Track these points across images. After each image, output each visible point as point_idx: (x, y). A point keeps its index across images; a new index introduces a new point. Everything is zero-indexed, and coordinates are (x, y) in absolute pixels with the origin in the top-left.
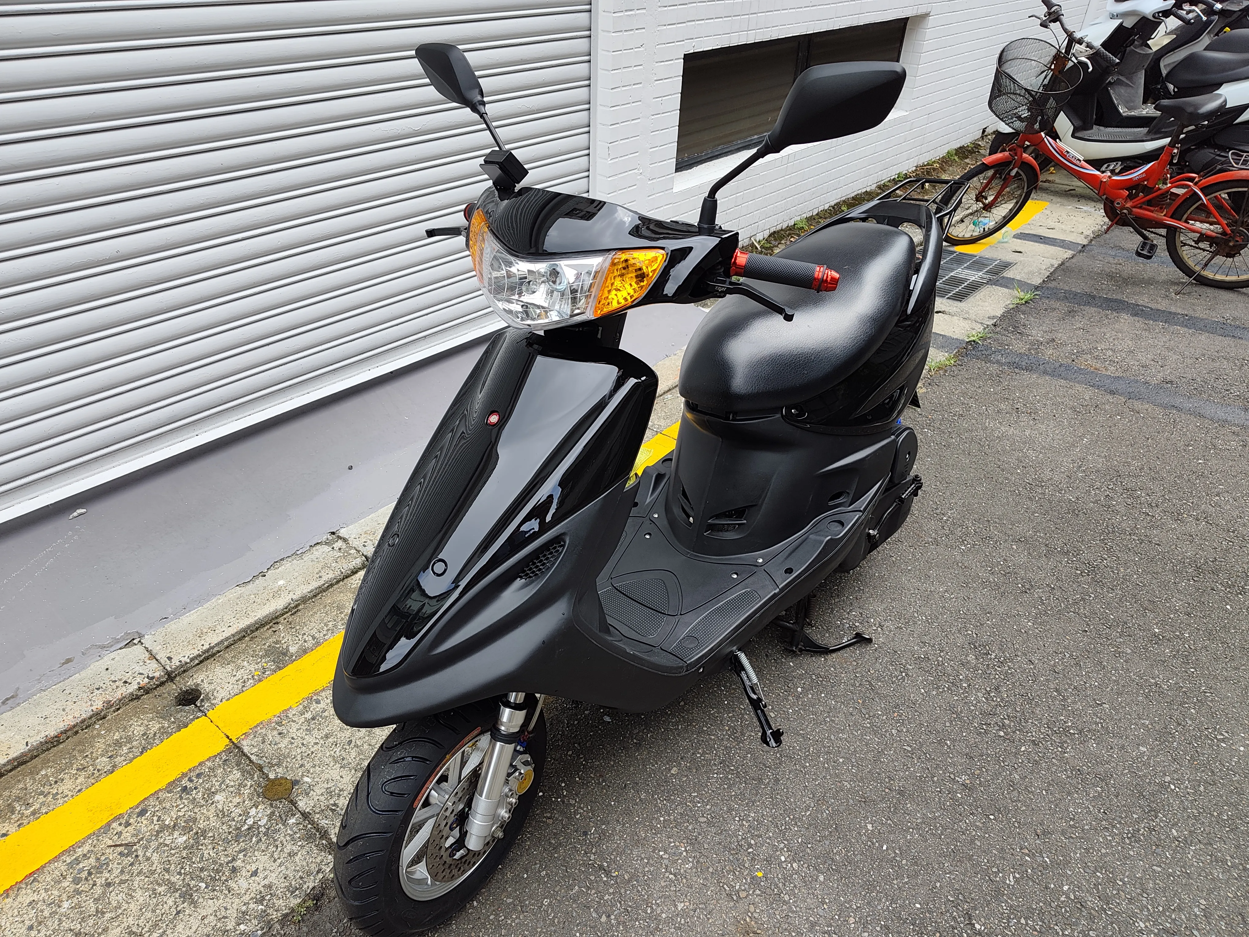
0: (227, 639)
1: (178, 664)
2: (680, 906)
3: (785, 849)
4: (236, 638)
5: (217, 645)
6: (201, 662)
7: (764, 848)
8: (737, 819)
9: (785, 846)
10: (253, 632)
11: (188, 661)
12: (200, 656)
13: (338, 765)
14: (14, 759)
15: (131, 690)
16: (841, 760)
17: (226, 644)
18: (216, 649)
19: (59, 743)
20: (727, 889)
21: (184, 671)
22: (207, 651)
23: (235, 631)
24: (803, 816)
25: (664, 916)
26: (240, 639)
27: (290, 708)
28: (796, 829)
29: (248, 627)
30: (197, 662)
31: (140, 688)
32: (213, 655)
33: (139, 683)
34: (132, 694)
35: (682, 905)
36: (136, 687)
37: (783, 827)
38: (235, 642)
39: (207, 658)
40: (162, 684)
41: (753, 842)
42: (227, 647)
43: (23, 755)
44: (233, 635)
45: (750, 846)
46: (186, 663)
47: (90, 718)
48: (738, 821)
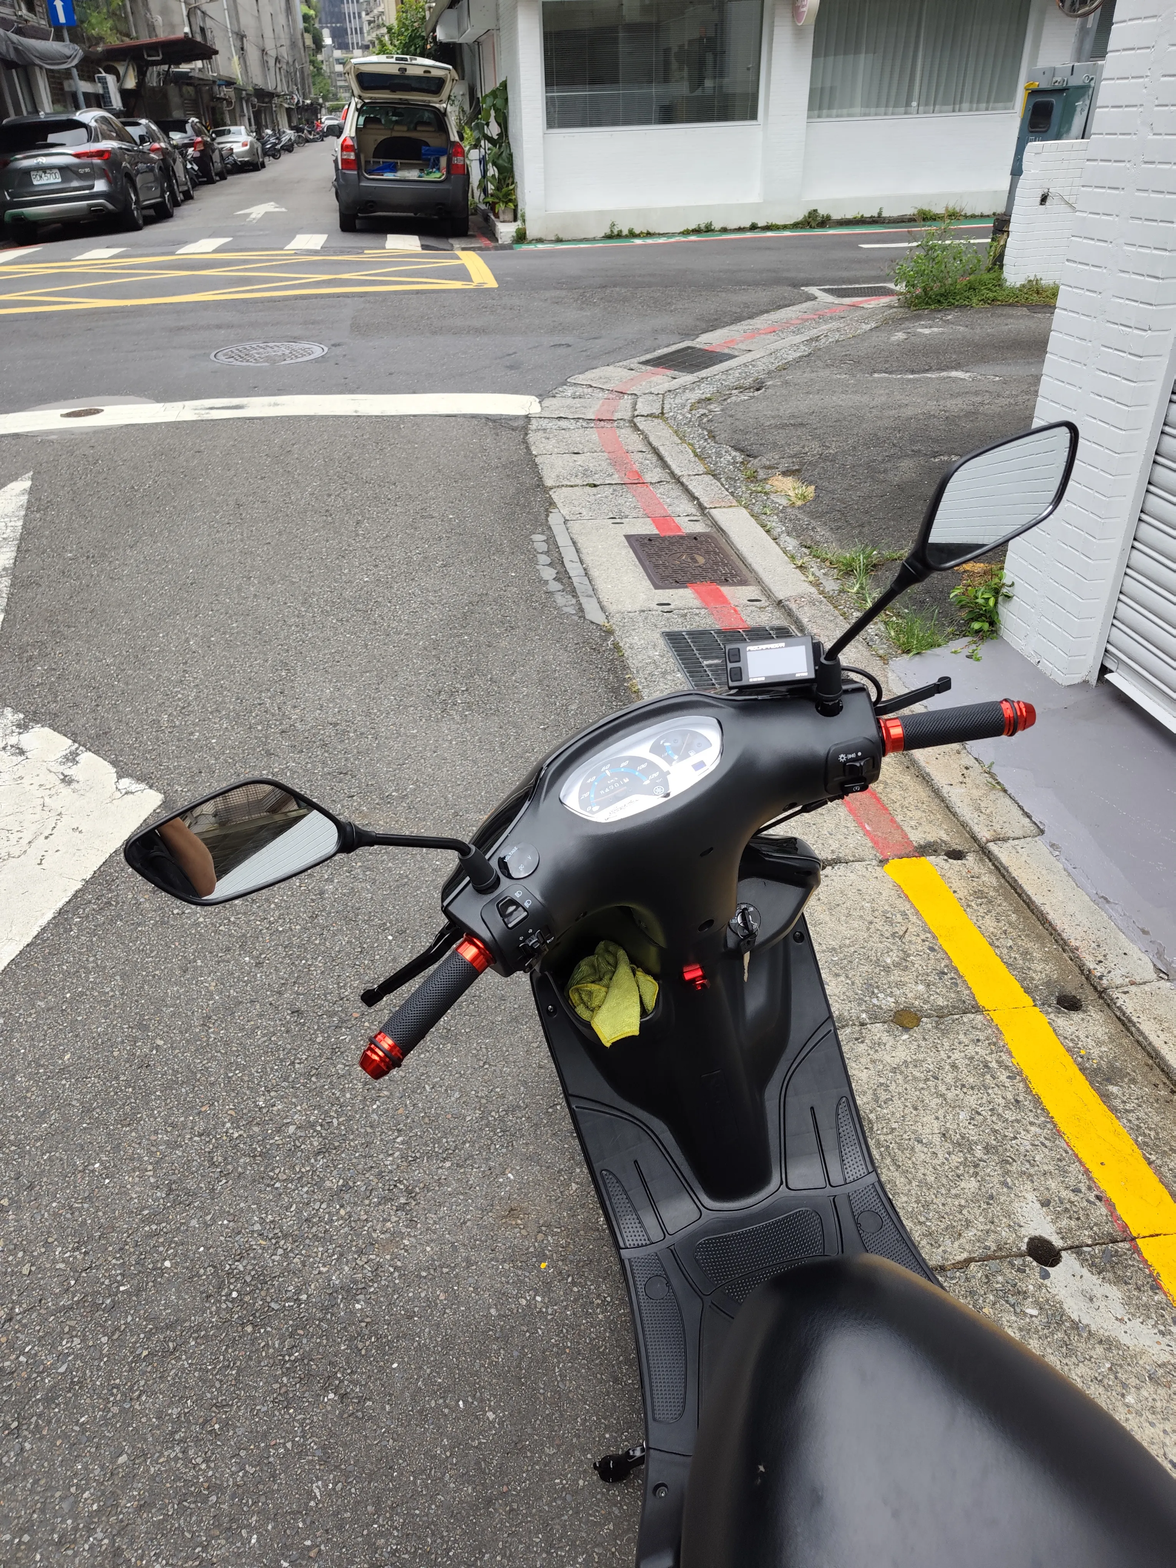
0: (1146, 1038)
1: (1115, 996)
2: (574, 1186)
3: (544, 1310)
4: (1148, 1047)
5: (1138, 1030)
6: (1119, 1019)
7: (562, 1293)
8: (609, 1299)
9: (547, 1312)
10: (1159, 1066)
11: (1118, 1005)
12: (1124, 1014)
13: (909, 1060)
14: (1030, 899)
15: (1088, 964)
16: (581, 1482)
17: (1141, 1039)
18: (1133, 1029)
19: (1043, 925)
20: (555, 1230)
21: (1108, 1005)
22: (1130, 1021)
23: (1156, 1046)
24: (559, 1362)
25: (578, 1170)
26: (1149, 1054)
27: (1012, 1057)
28: (553, 1341)
29: (1162, 1059)
30: (1118, 1014)
31: (1089, 971)
32: (1128, 1030)
33: (1095, 969)
34: (1084, 965)
35: (574, 1189)
36: (1092, 967)
37: (565, 1331)
38: (1144, 1048)
39: (1124, 1024)
40: (1095, 988)
41: (575, 1289)
42: (1138, 1041)
43: (1033, 902)
44: (1150, 1044)
45: (574, 1283)
46: (1115, 1003)
47: (1062, 939)
48: (605, 1298)
